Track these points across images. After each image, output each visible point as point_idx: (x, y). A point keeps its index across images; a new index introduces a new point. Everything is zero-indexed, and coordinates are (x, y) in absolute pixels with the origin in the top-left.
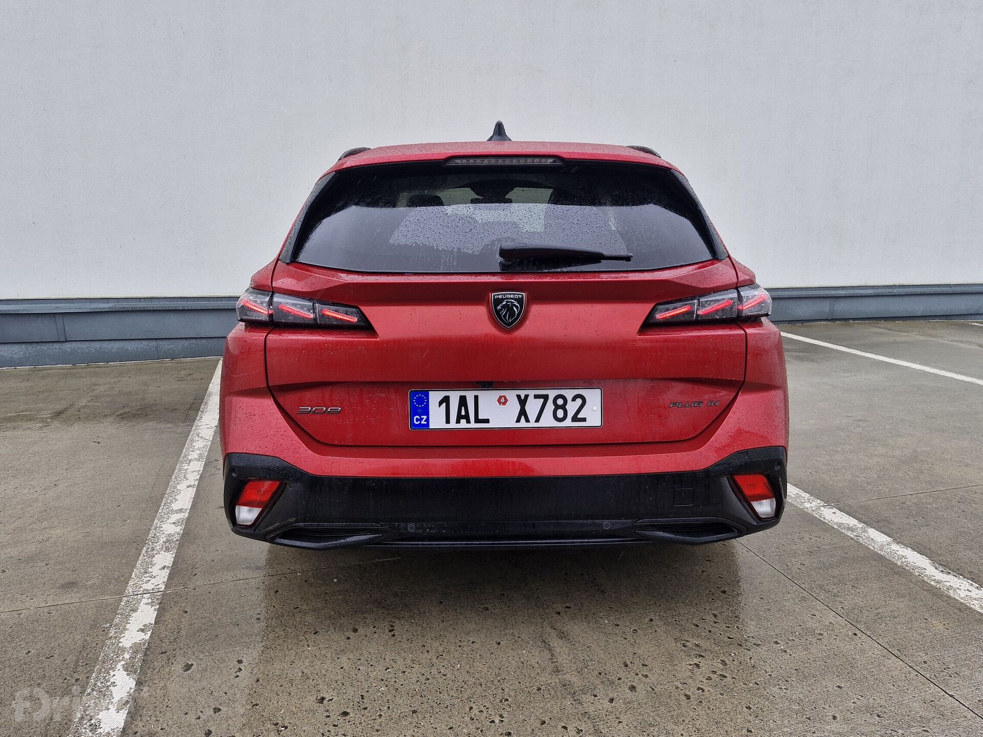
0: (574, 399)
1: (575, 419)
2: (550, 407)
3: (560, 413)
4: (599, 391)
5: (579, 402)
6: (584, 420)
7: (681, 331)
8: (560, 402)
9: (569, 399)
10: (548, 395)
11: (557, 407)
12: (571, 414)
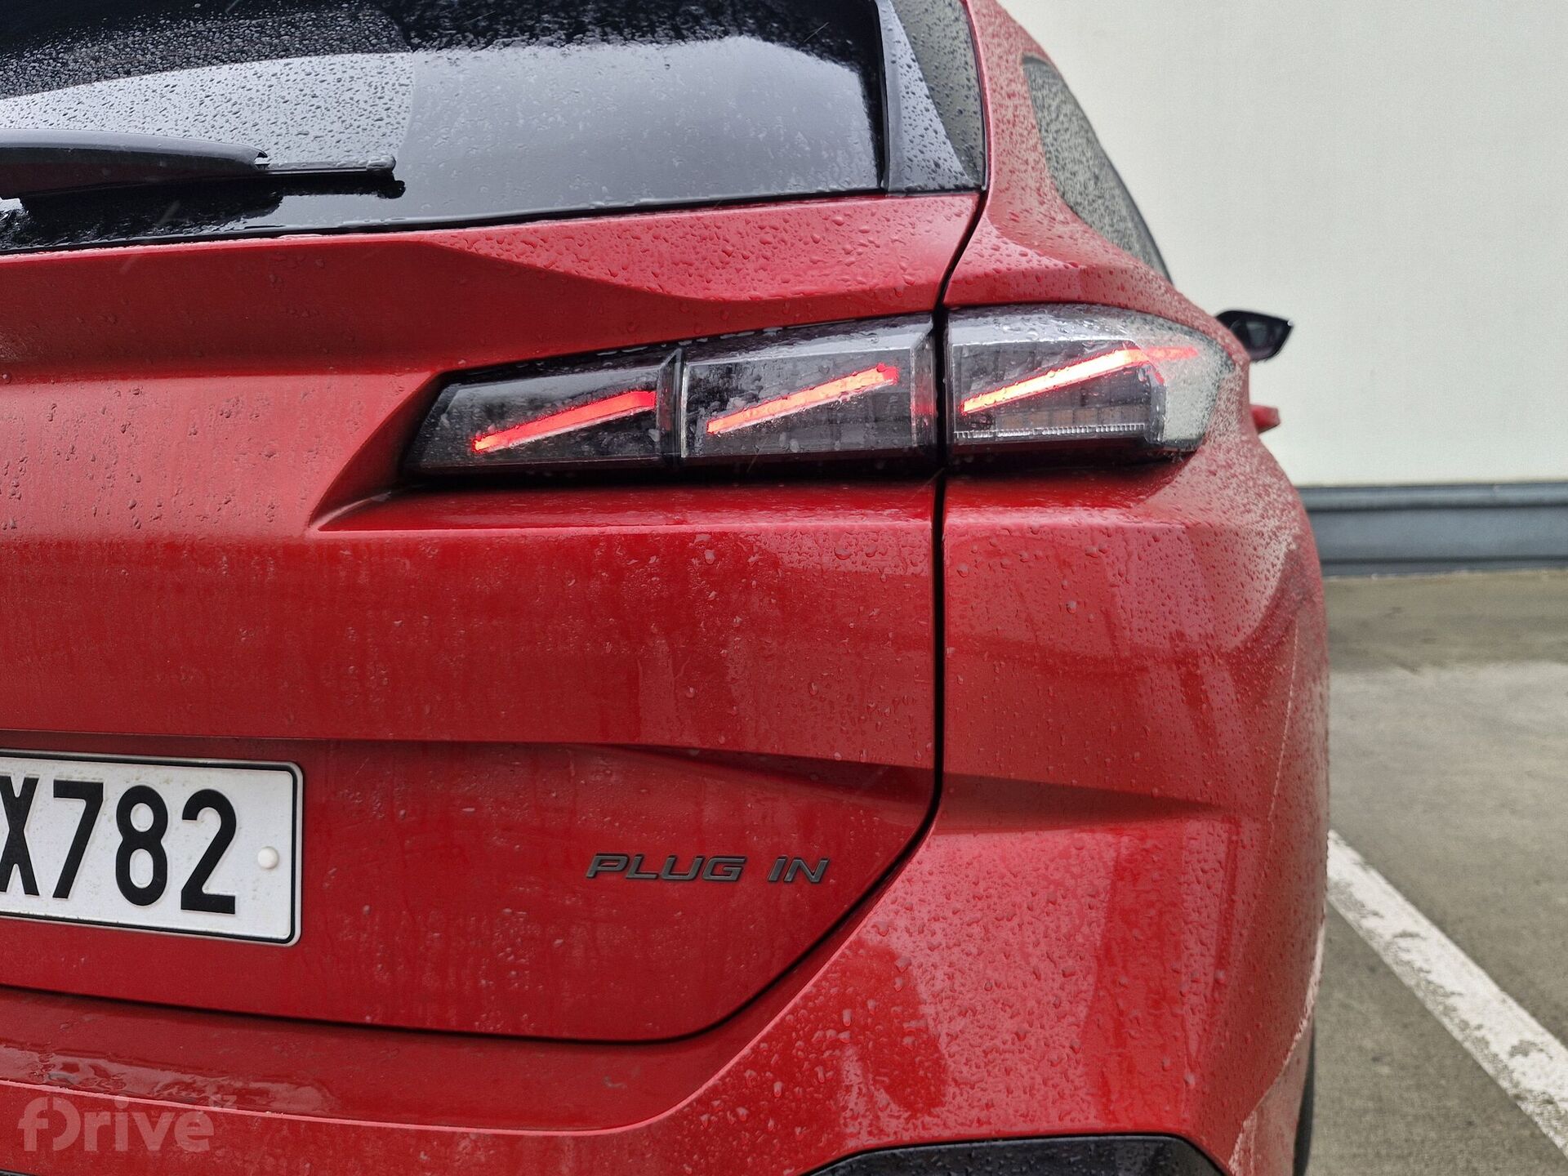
0: (191, 812)
1: (194, 898)
2: (106, 836)
3: (142, 869)
4: (285, 779)
5: (210, 821)
6: (225, 905)
7: (618, 509)
8: (143, 819)
9: (175, 807)
10: (102, 785)
11: (132, 841)
12: (178, 877)
